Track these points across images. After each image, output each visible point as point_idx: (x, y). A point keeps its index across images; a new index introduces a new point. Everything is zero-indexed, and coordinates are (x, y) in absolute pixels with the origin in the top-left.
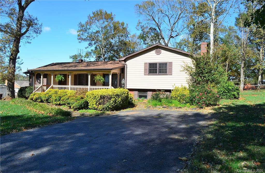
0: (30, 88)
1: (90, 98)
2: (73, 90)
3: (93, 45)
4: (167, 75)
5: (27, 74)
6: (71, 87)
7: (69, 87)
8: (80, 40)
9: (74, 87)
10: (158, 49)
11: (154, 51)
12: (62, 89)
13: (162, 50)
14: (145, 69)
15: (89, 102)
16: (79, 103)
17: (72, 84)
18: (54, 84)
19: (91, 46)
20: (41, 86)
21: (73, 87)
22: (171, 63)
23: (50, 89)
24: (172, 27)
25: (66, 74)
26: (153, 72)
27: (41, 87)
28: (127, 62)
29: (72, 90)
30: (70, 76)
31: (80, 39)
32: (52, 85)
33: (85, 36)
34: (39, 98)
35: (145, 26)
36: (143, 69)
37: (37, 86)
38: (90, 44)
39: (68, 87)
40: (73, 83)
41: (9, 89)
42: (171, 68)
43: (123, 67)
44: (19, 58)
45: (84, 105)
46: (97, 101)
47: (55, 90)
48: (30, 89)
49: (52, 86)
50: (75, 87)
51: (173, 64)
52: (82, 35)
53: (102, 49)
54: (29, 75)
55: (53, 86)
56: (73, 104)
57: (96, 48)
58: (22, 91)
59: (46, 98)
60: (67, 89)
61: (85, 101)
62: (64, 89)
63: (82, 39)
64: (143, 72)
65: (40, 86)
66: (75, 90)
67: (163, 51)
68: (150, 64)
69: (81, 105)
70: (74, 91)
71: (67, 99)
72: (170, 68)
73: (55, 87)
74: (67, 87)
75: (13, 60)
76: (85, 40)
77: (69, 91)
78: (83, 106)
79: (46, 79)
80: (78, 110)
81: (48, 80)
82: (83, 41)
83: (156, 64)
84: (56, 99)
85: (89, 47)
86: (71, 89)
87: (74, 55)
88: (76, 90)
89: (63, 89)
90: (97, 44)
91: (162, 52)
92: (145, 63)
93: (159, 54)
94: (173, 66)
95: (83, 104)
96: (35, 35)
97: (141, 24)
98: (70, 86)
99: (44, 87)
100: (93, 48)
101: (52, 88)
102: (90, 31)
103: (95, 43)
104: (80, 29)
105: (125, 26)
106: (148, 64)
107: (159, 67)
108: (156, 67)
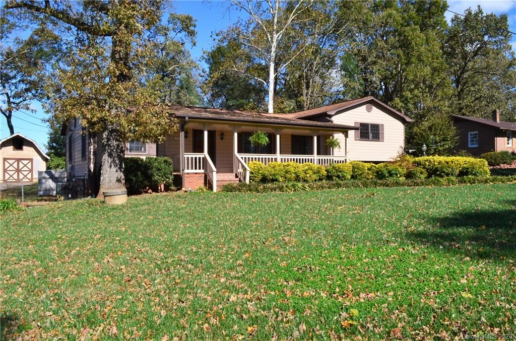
4: (380, 141)
10: (370, 105)
14: (355, 132)
30: (278, 136)
32: (236, 153)
51: (384, 127)
67: (374, 108)
83: (367, 125)
92: (355, 123)
93: (370, 111)
94: (385, 130)
98: (278, 156)
106: (359, 124)
107: (371, 130)
108: (368, 130)
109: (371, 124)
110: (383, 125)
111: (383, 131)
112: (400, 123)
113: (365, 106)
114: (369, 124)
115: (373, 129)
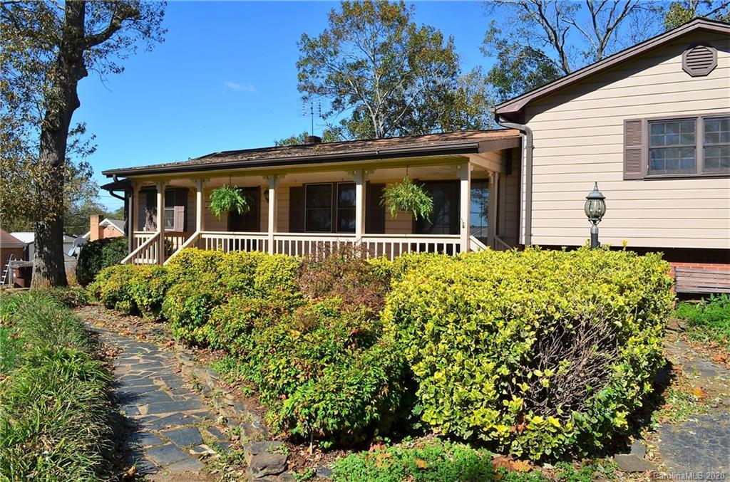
0: (120, 245)
1: (436, 337)
2: (287, 252)
3: (348, 106)
5: (114, 192)
6: (277, 239)
7: (267, 241)
8: (305, 94)
9: (290, 239)
10: (700, 51)
11: (679, 58)
12: (237, 248)
13: (720, 54)
14: (627, 151)
15: (419, 370)
16: (339, 389)
17: (279, 228)
18: (208, 226)
19: (341, 109)
20: (157, 233)
21: (287, 238)
23: (187, 250)
25: (259, 186)
26: (672, 166)
27: (157, 239)
28: (532, 120)
29: (280, 252)
30: (271, 192)
31: (305, 88)
32: (198, 230)
33: (323, 77)
34: (121, 293)
35: (510, 42)
36: (621, 148)
37: (142, 236)
38: (338, 104)
39: (264, 238)
40: (287, 224)
41: (41, 248)
43: (516, 145)
44: (81, 130)
45: (383, 407)
46: (504, 371)
47: (209, 252)
48: (120, 248)
49: (199, 235)
50: (293, 239)
52: (311, 73)
53: (377, 118)
54: (123, 196)
55: (203, 236)
56: (282, 391)
57: (356, 114)
58: (90, 255)
59: (150, 296)
60: (260, 249)
61: (388, 370)
62: (249, 250)
63: (313, 88)
64: (621, 167)
65: (152, 237)
66: (293, 254)
67: (726, 59)
68: (657, 125)
69: (359, 412)
70: (290, 257)
71: (241, 331)
73: (209, 239)
74: (261, 238)
75: (56, 134)
76: (320, 91)
77: (266, 257)
78: (372, 412)
79: (183, 207)
80: (327, 444)
81: (187, 211)
82: (315, 95)
84: (188, 314)
85: (335, 112)
86: (279, 247)
87: (289, 137)
88: (297, 256)
89: (243, 249)
90: (360, 102)
91: (720, 63)
92: (628, 123)
93: (705, 71)
95: (374, 394)
96: (142, 43)
97: (497, 35)
98: (270, 235)
99: (175, 239)
100: (348, 114)
101: (200, 243)
102: (338, 60)
103: (353, 101)
104: (304, 55)
105: (444, 46)
106: (645, 125)
108: (690, 138)
109: (705, 118)
114: (695, 118)
115: (720, 132)
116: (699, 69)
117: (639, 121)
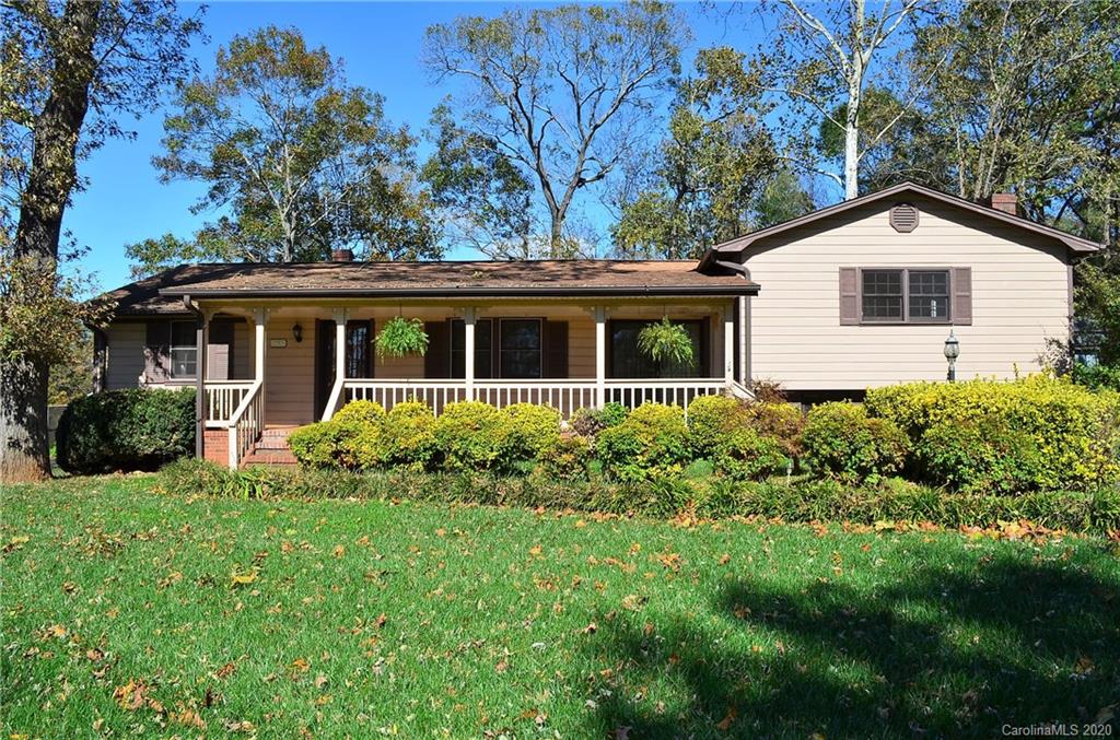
4: (951, 325)
6: (479, 386)
9: (499, 386)
10: (904, 209)
13: (922, 214)
14: (843, 298)
19: (221, 201)
20: (258, 383)
22: (965, 272)
24: (587, 137)
25: (373, 320)
26: (882, 313)
28: (749, 261)
30: (470, 329)
32: (340, 377)
38: (219, 192)
42: (967, 294)
49: (344, 384)
51: (974, 276)
55: (347, 385)
64: (837, 313)
67: (926, 219)
68: (869, 275)
72: (962, 294)
73: (358, 389)
74: (452, 386)
79: (227, 346)
81: (236, 351)
83: (894, 275)
85: (212, 204)
86: (481, 396)
91: (921, 222)
92: (843, 271)
93: (909, 228)
94: (974, 285)
98: (470, 383)
106: (859, 273)
107: (912, 289)
108: (898, 289)
109: (910, 271)
110: (967, 271)
111: (969, 290)
112: (1051, 258)
113: (886, 214)
114: (901, 271)
115: (921, 284)
116: (903, 226)
117: (853, 269)
